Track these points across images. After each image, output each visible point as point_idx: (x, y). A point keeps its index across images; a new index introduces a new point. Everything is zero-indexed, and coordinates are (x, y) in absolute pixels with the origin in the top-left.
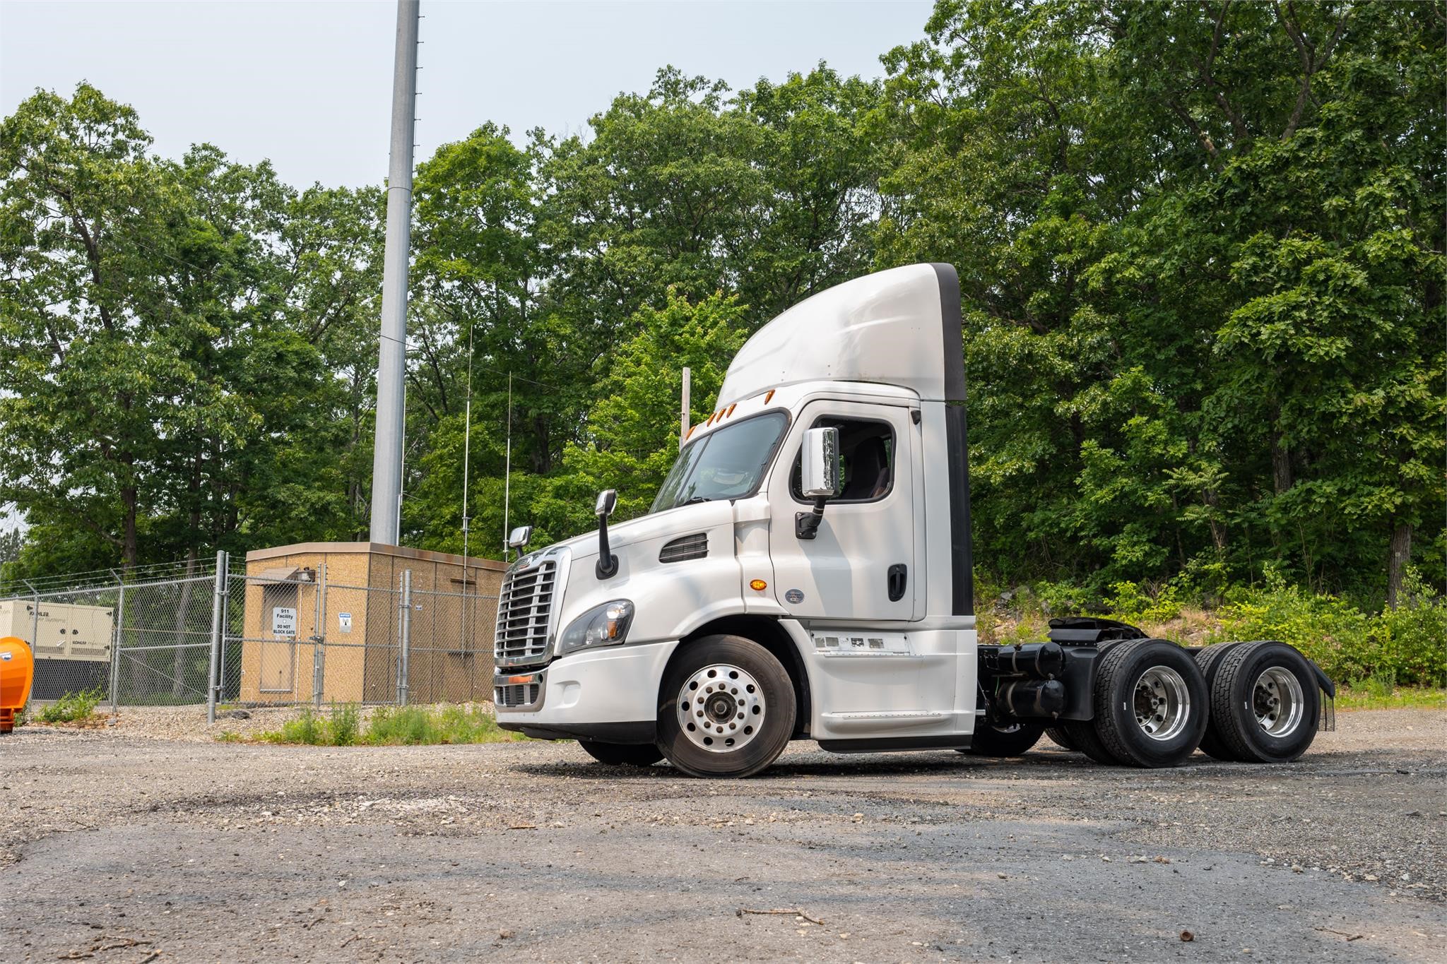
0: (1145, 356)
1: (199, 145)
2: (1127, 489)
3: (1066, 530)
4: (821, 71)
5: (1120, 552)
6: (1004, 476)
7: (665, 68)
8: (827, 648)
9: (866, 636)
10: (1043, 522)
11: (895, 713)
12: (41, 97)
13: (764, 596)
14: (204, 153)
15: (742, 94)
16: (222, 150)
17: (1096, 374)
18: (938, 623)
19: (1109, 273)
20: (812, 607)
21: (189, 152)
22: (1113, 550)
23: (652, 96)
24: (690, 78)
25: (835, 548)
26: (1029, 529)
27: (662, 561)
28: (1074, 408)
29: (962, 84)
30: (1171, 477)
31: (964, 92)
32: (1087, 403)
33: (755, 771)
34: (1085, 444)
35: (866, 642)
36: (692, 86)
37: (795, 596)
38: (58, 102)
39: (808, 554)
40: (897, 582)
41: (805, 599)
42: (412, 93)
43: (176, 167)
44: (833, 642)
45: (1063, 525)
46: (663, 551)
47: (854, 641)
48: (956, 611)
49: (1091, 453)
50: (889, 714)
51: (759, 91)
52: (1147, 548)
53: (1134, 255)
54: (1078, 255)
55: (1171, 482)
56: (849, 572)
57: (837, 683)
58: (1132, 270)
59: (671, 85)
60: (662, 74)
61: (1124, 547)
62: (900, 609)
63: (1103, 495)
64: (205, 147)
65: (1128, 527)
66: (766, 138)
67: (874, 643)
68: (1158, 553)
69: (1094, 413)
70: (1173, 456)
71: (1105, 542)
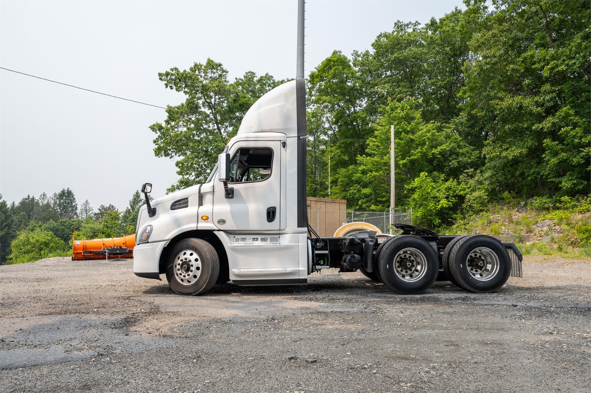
0: (573, 102)
1: (248, 72)
2: (565, 158)
3: (543, 175)
4: (456, 10)
5: (563, 184)
6: (514, 156)
7: (397, 22)
8: (240, 242)
9: (259, 237)
10: (534, 173)
11: (270, 270)
12: (196, 65)
13: (207, 222)
14: (249, 74)
15: (426, 25)
16: (254, 72)
17: (551, 111)
18: (291, 231)
19: (552, 69)
20: (229, 226)
21: (245, 74)
22: (560, 183)
23: (393, 32)
24: (406, 23)
25: (242, 201)
26: (528, 176)
27: (172, 209)
28: (541, 126)
29: (502, 5)
30: (583, 152)
31: (503, 8)
32: (547, 124)
33: (197, 293)
34: (545, 141)
35: (259, 239)
36: (407, 25)
37: (222, 222)
38: (201, 66)
39: (229, 204)
40: (271, 214)
41: (227, 223)
42: (303, 45)
43: (242, 80)
44: (244, 239)
45: (541, 174)
46: (172, 205)
47: (254, 239)
48: (299, 226)
49: (547, 145)
50: (267, 270)
51: (431, 22)
52: (575, 182)
53: (564, 60)
54: (542, 64)
55: (584, 154)
56: (248, 210)
57: (240, 257)
58: (563, 67)
59: (399, 26)
60: (396, 24)
61: (565, 181)
62: (274, 226)
63: (554, 161)
64: (249, 72)
65: (568, 173)
66: (431, 39)
67: (262, 240)
68: (582, 183)
69: (548, 127)
70: (584, 142)
71: (557, 180)
